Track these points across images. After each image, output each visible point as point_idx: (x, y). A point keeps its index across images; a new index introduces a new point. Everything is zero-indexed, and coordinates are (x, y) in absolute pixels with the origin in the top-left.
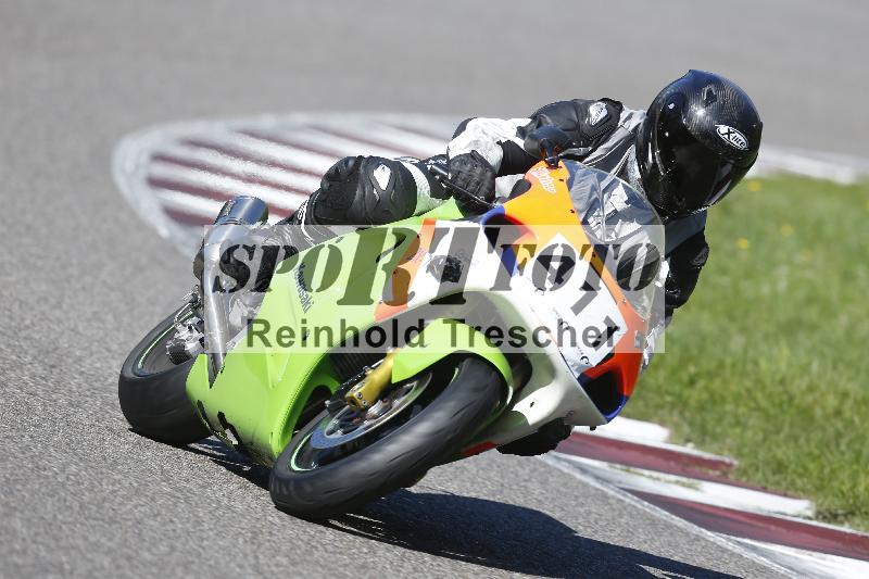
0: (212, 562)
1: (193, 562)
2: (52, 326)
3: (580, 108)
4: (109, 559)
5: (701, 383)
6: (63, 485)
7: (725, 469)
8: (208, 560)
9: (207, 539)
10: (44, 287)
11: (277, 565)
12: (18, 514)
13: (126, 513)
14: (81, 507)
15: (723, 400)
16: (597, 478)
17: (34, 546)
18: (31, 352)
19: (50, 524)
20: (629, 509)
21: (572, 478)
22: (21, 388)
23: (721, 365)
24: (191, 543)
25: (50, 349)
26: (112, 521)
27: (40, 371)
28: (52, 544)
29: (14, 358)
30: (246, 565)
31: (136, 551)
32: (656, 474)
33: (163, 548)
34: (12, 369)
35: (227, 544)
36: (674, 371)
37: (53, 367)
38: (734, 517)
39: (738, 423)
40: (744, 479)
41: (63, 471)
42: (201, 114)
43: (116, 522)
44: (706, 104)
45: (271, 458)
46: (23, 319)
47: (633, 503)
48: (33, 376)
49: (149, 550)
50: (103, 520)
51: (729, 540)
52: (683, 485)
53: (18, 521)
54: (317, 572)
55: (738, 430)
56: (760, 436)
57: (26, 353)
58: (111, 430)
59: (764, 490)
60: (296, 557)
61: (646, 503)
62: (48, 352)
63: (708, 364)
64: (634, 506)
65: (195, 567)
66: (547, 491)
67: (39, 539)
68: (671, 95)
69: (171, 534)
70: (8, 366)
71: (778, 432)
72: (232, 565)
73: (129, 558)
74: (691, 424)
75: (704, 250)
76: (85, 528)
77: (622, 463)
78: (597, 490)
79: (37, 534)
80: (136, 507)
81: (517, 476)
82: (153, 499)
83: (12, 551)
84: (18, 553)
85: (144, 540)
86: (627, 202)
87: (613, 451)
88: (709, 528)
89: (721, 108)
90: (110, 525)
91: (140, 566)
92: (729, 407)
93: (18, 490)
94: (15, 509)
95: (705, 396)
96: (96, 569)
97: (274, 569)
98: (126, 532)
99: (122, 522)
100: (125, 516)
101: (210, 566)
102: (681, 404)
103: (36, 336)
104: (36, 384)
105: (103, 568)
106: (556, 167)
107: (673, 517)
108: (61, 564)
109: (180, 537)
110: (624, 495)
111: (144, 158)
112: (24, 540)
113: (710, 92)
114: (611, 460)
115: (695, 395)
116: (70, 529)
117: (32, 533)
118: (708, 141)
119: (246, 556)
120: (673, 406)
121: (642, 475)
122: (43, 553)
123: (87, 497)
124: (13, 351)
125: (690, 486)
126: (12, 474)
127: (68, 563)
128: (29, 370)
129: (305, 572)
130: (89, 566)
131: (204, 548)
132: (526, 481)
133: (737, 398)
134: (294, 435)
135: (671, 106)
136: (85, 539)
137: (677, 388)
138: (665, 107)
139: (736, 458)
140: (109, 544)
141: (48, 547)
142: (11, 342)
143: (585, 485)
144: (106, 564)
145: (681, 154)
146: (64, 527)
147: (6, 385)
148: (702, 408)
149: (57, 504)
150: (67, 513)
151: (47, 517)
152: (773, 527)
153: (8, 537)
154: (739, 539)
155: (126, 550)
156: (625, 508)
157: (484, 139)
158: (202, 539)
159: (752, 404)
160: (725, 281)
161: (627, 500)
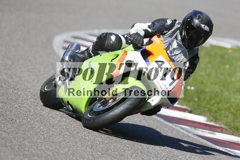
0: (80, 154)
1: (75, 154)
2: (36, 88)
3: (165, 20)
4: (51, 153)
5: (216, 105)
6: (39, 132)
7: (222, 129)
8: (79, 153)
9: (79, 147)
10: (34, 77)
11: (98, 155)
12: (27, 140)
13: (56, 140)
14: (44, 138)
15: (222, 110)
16: (187, 131)
17: (31, 149)
18: (30, 95)
19: (35, 143)
20: (195, 140)
21: (179, 131)
22: (27, 105)
23: (221, 100)
24: (74, 148)
25: (36, 94)
26: (53, 142)
27: (33, 100)
28: (36, 148)
29: (25, 97)
30: (89, 154)
31: (59, 151)
32: (203, 130)
33: (67, 150)
34: (25, 100)
35: (84, 149)
36: (208, 102)
37: (37, 99)
38: (225, 142)
39: (225, 116)
40: (227, 132)
41: (39, 128)
42: (77, 29)
43: (53, 143)
44: (198, 19)
45: (82, 113)
46: (28, 86)
47: (197, 138)
48: (31, 102)
49: (63, 150)
50: (50, 142)
51: (223, 149)
52: (210, 133)
53: (26, 142)
54: (109, 157)
55: (226, 118)
56: (232, 120)
57: (29, 95)
58: (52, 117)
59: (233, 135)
60: (103, 153)
61: (200, 138)
62: (35, 95)
63: (218, 100)
64: (197, 139)
65: (75, 155)
66: (173, 134)
67: (32, 147)
68: (189, 17)
69: (69, 146)
70: (24, 99)
71: (237, 119)
72: (86, 155)
73: (57, 153)
74: (213, 116)
75: (198, 59)
76: (45, 144)
77: (194, 127)
78: (187, 134)
79: (32, 146)
80: (59, 138)
81: (164, 130)
82: (64, 136)
83: (25, 150)
84: (26, 151)
85: (61, 148)
86: (177, 46)
87: (191, 124)
88: (218, 145)
89: (202, 20)
90: (52, 143)
91: (60, 155)
92: (223, 112)
93: (27, 134)
94: (26, 139)
95: (216, 109)
96: (48, 155)
97: (97, 156)
98: (56, 145)
99: (55, 142)
100: (56, 141)
101: (80, 155)
102: (210, 111)
103: (32, 91)
104: (32, 104)
105: (50, 155)
106: (160, 37)
107: (208, 142)
108: (38, 154)
109: (71, 147)
110: (194, 136)
111: (62, 42)
112: (28, 147)
113: (199, 16)
114: (191, 126)
115: (214, 108)
116: (41, 144)
117: (30, 145)
118: (199, 29)
119: (89, 152)
120: (208, 111)
121: (199, 130)
122: (33, 151)
123: (45, 136)
124: (25, 95)
125: (212, 134)
126: (25, 129)
127: (40, 154)
128: (30, 100)
129: (106, 157)
130: (46, 155)
131: (78, 150)
132: (167, 132)
133: (226, 109)
134: (88, 107)
135: (189, 20)
136: (45, 147)
137: (209, 106)
138: (187, 20)
139: (225, 126)
140: (52, 149)
141: (35, 149)
142: (25, 92)
143: (183, 133)
144: (51, 154)
145: (191, 33)
146: (39, 144)
147: (23, 104)
148: (216, 112)
149: (37, 137)
150: (40, 140)
151: (34, 141)
152: (235, 145)
153: (24, 147)
154: (226, 148)
155: (56, 150)
156: (194, 139)
157: (139, 29)
158: (77, 147)
159: (230, 111)
160: (222, 77)
161: (195, 137)
